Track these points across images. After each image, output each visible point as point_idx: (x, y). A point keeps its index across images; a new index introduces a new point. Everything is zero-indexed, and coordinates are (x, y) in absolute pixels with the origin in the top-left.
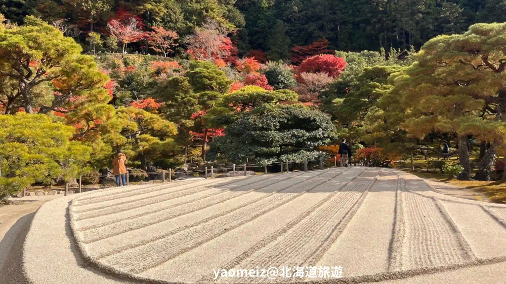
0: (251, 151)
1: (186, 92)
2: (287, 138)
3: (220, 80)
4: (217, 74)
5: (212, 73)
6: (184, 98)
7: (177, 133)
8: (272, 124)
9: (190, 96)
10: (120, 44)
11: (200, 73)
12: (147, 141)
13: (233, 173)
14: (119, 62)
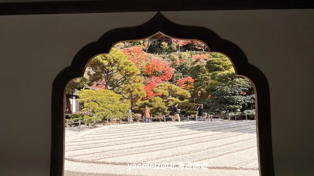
0: (223, 107)
1: (204, 73)
2: (248, 100)
3: (225, 64)
4: (223, 61)
5: (220, 60)
6: (203, 76)
7: (191, 96)
8: (237, 91)
9: (206, 75)
10: (178, 47)
11: (213, 61)
12: (173, 101)
13: (208, 120)
14: (177, 57)
